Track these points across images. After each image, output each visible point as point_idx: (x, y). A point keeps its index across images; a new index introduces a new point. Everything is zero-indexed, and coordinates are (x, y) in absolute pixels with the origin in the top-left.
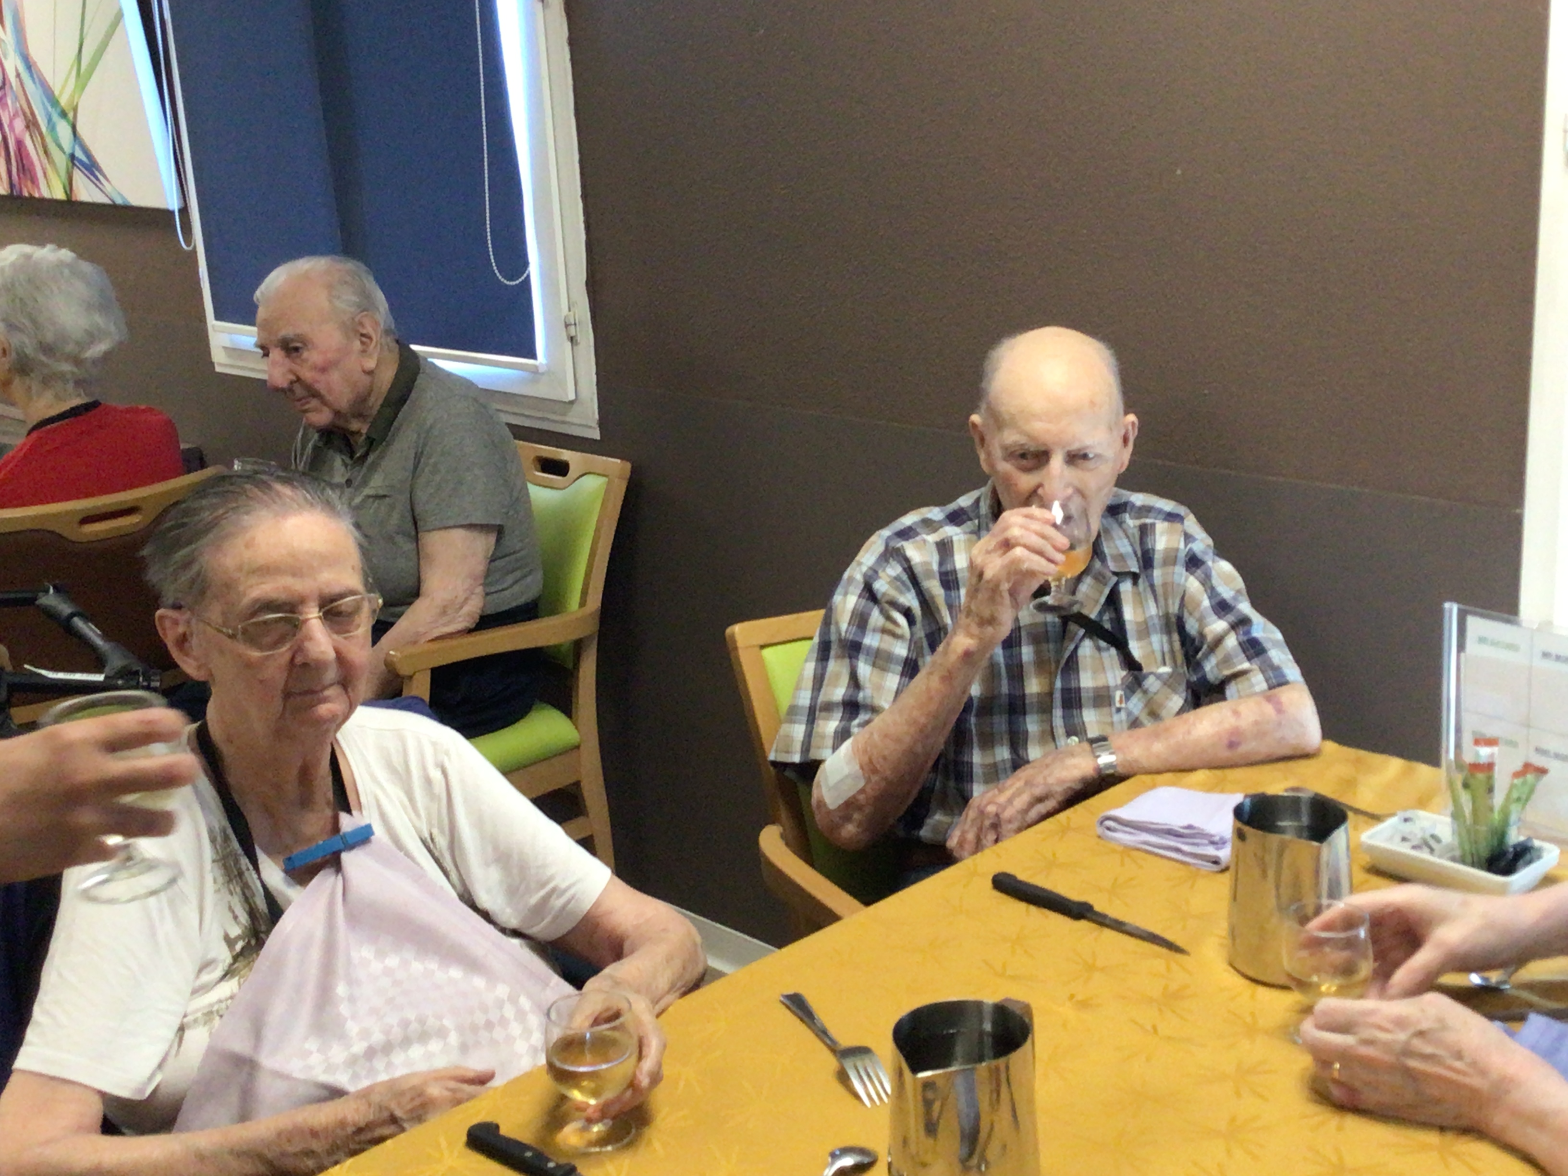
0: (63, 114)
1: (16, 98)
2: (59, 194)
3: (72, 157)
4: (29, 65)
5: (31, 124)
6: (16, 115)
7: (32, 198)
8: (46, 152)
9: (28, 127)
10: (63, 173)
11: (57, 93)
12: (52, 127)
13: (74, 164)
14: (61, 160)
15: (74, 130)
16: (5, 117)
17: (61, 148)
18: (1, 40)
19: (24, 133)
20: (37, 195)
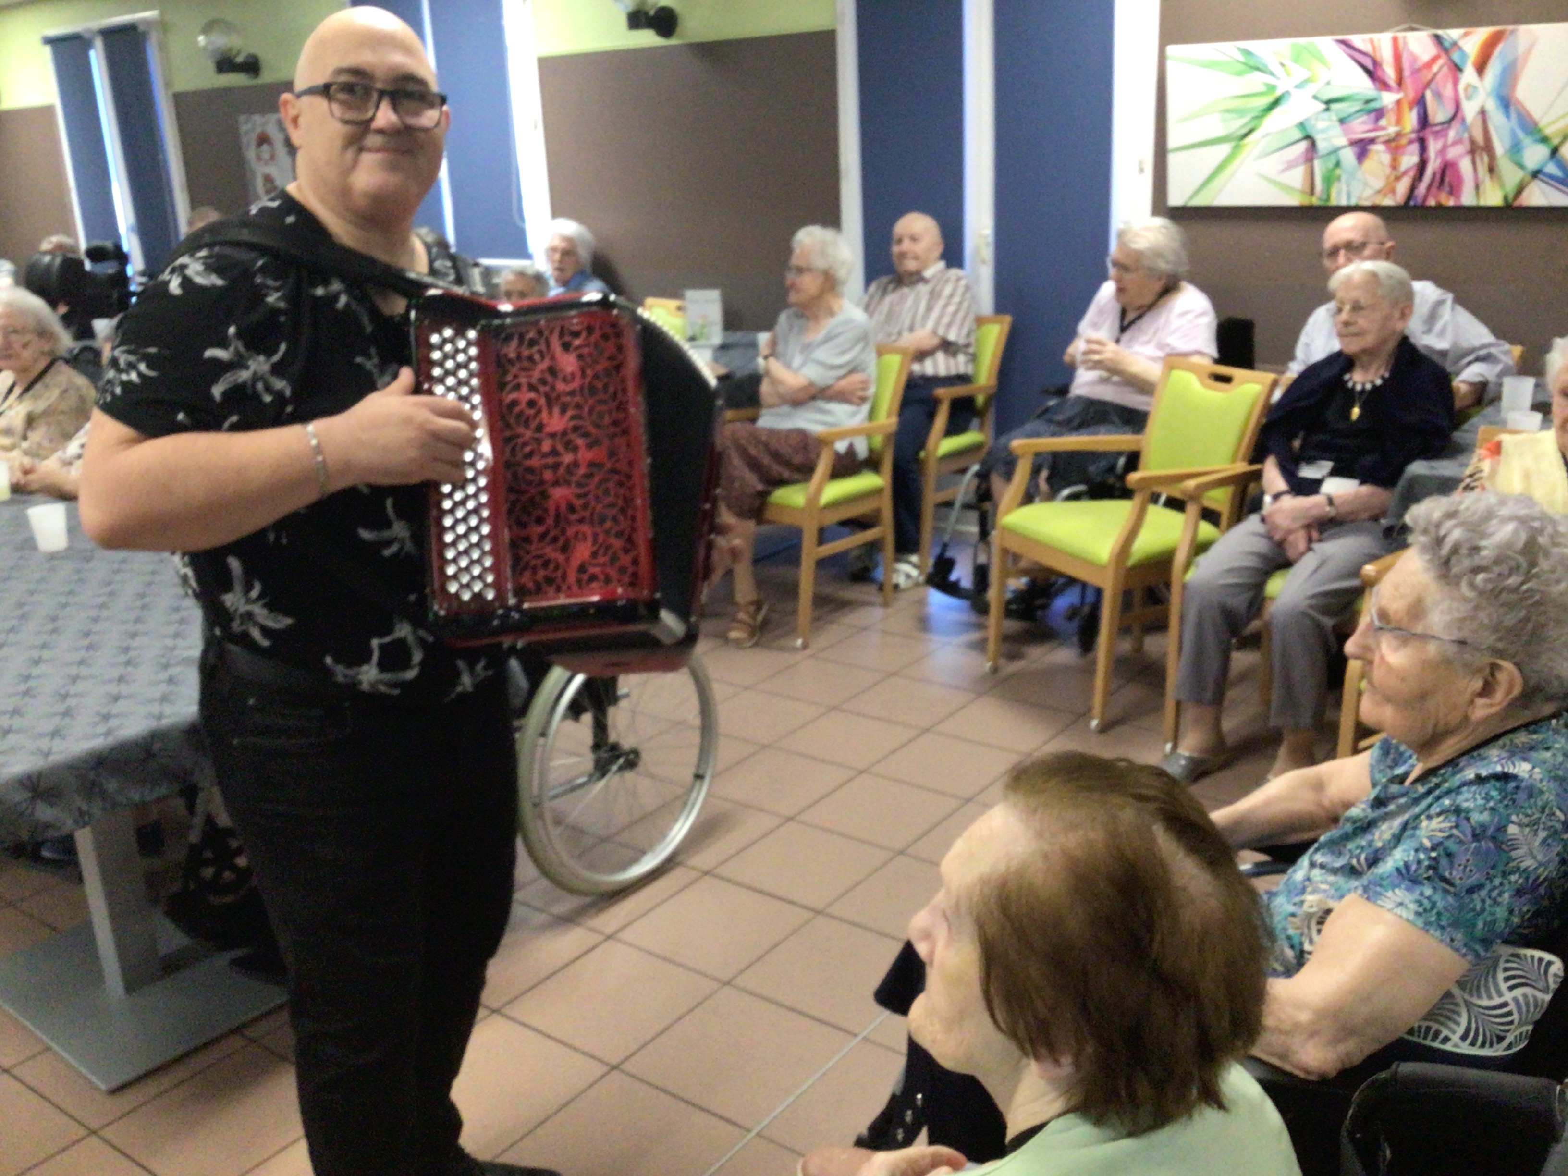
0: (1545, 140)
1: (1467, 129)
2: (1492, 202)
3: (1537, 172)
4: (1506, 102)
5: (1481, 149)
6: (1457, 143)
7: (1440, 207)
8: (1491, 170)
9: (1473, 151)
10: (1511, 186)
11: (1542, 124)
12: (1516, 149)
13: (1535, 178)
14: (1514, 175)
15: (1555, 151)
16: (1433, 147)
17: (1521, 166)
18: (1469, 86)
19: (1461, 156)
20: (1451, 203)
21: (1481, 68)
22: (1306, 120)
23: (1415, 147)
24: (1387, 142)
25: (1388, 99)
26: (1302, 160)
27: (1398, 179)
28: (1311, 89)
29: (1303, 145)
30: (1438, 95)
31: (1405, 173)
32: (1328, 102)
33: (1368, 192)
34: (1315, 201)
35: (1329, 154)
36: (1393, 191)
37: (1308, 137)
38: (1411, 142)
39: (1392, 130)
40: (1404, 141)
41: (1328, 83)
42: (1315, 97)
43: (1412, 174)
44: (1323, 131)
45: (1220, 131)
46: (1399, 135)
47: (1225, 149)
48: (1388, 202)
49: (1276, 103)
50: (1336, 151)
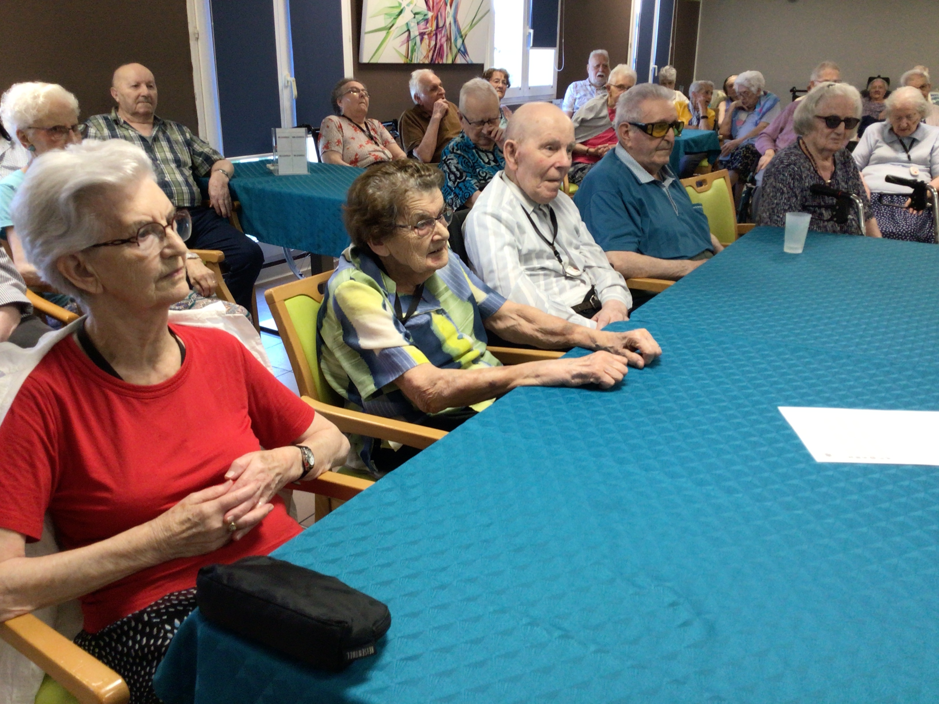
0: (461, 37)
1: (446, 31)
2: (450, 61)
3: (459, 50)
4: (455, 21)
5: (449, 39)
6: (444, 36)
7: (439, 64)
8: (451, 48)
9: (447, 40)
10: (454, 54)
11: (462, 30)
12: (456, 40)
13: (459, 52)
14: (455, 50)
15: (463, 41)
16: (439, 37)
17: (456, 46)
18: (448, 12)
19: (444, 42)
20: (441, 63)
21: (451, 6)
22: (409, 21)
23: (434, 37)
24: (428, 34)
25: (430, 14)
26: (406, 41)
27: (430, 51)
28: (412, 6)
29: (407, 33)
30: (441, 15)
31: (431, 49)
32: (415, 14)
33: (422, 57)
34: (408, 62)
35: (413, 39)
36: (428, 57)
37: (408, 30)
38: (434, 35)
39: (430, 29)
40: (432, 34)
41: (416, 5)
42: (412, 11)
43: (433, 49)
44: (413, 27)
45: (383, 25)
46: (431, 31)
47: (384, 33)
48: (427, 62)
49: (401, 12)
50: (415, 37)
